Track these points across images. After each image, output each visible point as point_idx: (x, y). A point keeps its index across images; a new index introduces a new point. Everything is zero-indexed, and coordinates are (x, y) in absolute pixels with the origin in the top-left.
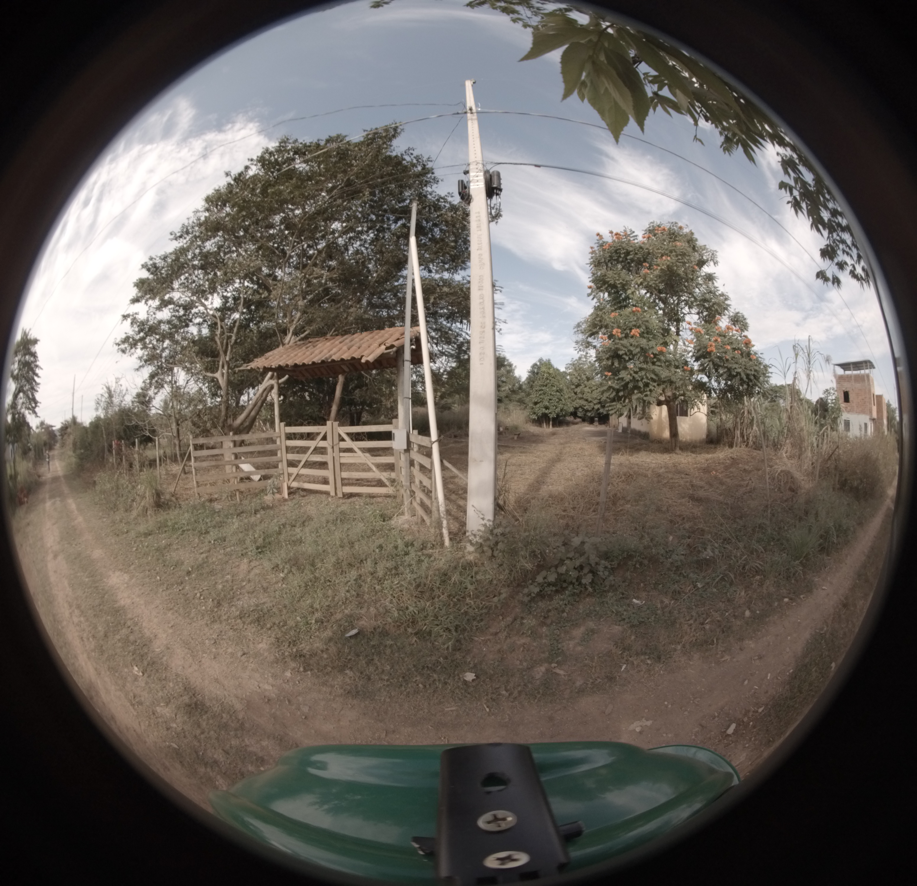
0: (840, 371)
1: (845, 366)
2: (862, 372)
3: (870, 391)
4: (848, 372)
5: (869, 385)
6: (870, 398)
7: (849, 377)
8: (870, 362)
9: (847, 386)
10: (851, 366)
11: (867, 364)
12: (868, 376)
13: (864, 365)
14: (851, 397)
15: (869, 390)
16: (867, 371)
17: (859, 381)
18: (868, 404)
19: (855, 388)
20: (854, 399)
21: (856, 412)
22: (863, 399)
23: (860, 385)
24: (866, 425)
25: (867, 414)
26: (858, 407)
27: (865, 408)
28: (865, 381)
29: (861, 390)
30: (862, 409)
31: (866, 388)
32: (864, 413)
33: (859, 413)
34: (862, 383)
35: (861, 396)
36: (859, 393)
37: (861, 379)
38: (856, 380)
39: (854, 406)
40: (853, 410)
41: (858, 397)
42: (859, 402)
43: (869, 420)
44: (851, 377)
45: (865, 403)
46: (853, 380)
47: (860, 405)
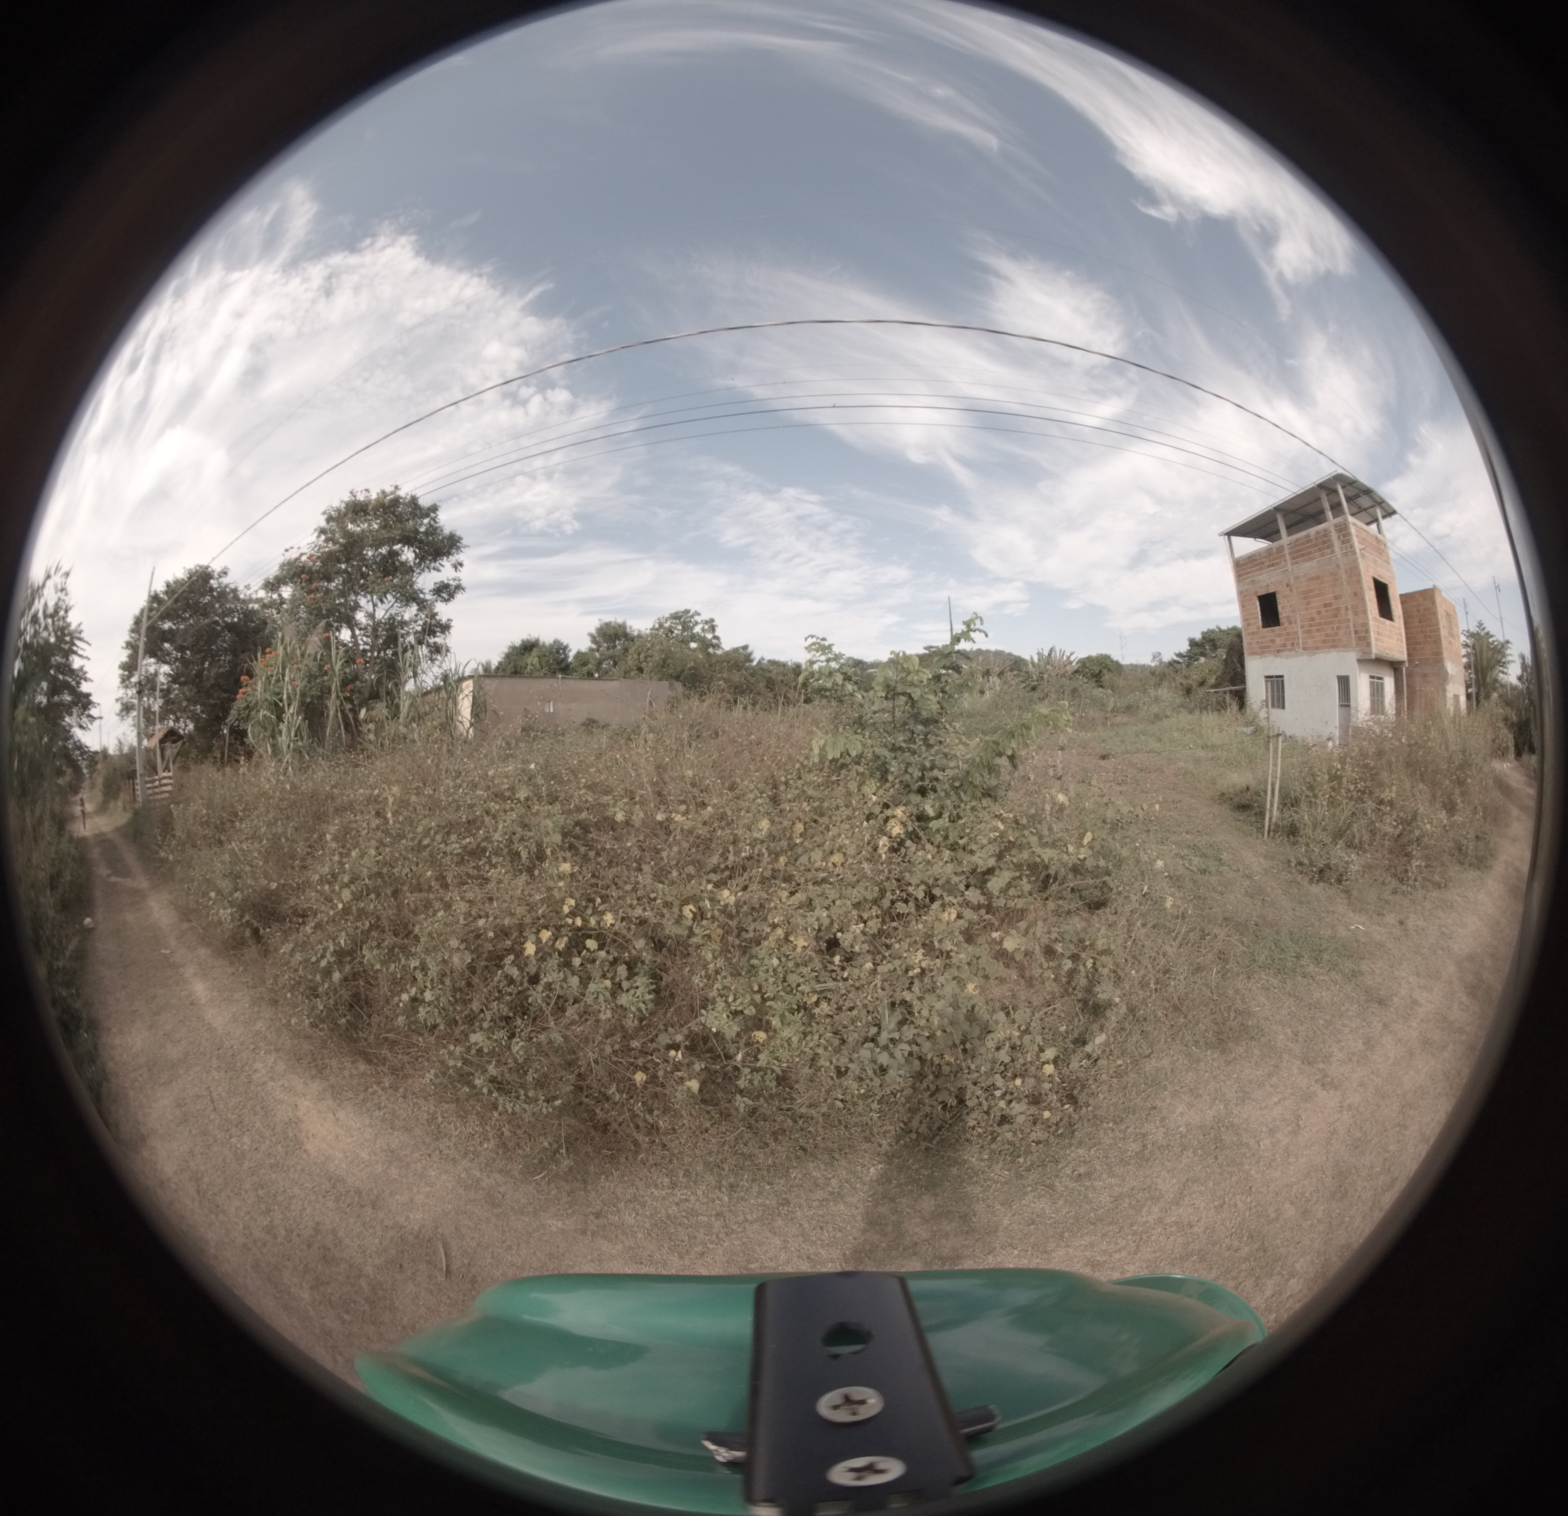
1: (1260, 526)
4: (1270, 544)
5: (1346, 557)
11: (1338, 493)
14: (1288, 608)
17: (1310, 553)
18: (1350, 615)
19: (1297, 578)
20: (1294, 611)
21: (1304, 649)
22: (1330, 605)
23: (1314, 563)
24: (1344, 682)
25: (1346, 647)
26: (1309, 632)
27: (1338, 628)
28: (1331, 546)
29: (1317, 578)
30: (1326, 635)
31: (1338, 566)
32: (1334, 647)
33: (1317, 648)
34: (1323, 555)
35: (1318, 596)
36: (1311, 591)
37: (1316, 545)
38: (1299, 553)
39: (1296, 633)
40: (1293, 645)
41: (1308, 603)
42: (1315, 615)
43: (1356, 664)
44: (1280, 550)
45: (1336, 616)
46: (1288, 557)
47: (1320, 624)
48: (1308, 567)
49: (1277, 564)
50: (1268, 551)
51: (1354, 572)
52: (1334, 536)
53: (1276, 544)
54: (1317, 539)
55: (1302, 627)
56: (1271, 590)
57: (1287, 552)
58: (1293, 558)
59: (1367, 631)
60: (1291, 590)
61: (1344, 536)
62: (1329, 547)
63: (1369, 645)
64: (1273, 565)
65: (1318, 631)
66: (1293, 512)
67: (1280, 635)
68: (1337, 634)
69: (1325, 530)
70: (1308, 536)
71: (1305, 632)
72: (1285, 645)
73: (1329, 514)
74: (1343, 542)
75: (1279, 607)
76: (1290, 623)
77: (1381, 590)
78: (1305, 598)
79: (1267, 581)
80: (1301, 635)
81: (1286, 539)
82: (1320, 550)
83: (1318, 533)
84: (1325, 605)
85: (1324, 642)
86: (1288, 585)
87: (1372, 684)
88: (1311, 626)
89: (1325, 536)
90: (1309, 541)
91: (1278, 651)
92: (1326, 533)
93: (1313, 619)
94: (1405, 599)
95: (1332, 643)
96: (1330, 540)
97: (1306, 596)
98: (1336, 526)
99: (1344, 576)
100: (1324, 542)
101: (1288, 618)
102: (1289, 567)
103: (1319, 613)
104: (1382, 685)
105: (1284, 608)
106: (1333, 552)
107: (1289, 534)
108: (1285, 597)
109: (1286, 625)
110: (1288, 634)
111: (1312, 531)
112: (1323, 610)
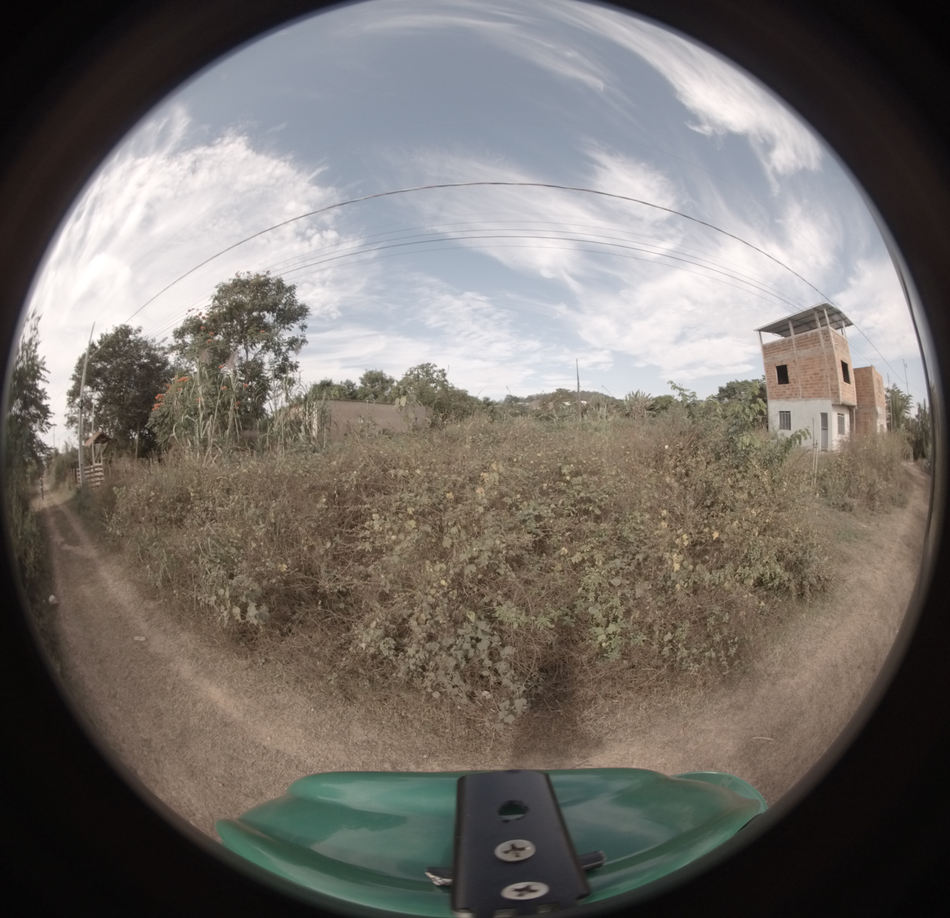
0: (769, 338)
1: (779, 328)
4: (784, 337)
5: (828, 348)
6: (833, 369)
8: (831, 309)
11: (824, 314)
13: (817, 317)
14: (794, 373)
17: (807, 345)
18: (829, 380)
19: (799, 358)
20: (797, 376)
21: (803, 397)
22: (818, 374)
23: (809, 350)
24: (824, 416)
25: (826, 397)
26: (806, 388)
27: (822, 387)
28: (819, 342)
29: (811, 359)
30: (815, 390)
31: (823, 353)
32: (820, 397)
33: (810, 397)
34: (814, 346)
35: (811, 368)
36: (807, 365)
37: (811, 341)
38: (801, 344)
39: (798, 388)
40: (796, 394)
41: (805, 372)
42: (809, 379)
43: (831, 407)
44: (790, 341)
45: (821, 380)
46: (794, 346)
47: (811, 384)
48: (805, 352)
49: (788, 349)
50: (783, 342)
51: (831, 357)
52: (821, 336)
53: (788, 338)
54: (811, 337)
55: (802, 385)
56: (784, 364)
57: (794, 343)
58: (797, 347)
59: (838, 389)
60: (796, 364)
61: (827, 337)
62: (818, 342)
63: (838, 397)
64: (785, 350)
65: (810, 387)
66: (797, 320)
67: (788, 389)
68: (821, 390)
69: (816, 333)
70: (806, 335)
71: (803, 388)
72: (791, 395)
73: (819, 324)
74: (826, 340)
75: (789, 374)
76: (795, 382)
77: (845, 366)
78: (804, 369)
79: (782, 358)
80: (800, 389)
81: (793, 336)
82: (813, 343)
83: (812, 334)
84: (815, 374)
85: (814, 394)
86: (794, 361)
87: (839, 418)
88: (807, 384)
89: (816, 336)
90: (807, 338)
91: (788, 398)
92: (817, 335)
93: (808, 381)
94: (856, 371)
95: (818, 395)
96: (819, 339)
97: (804, 368)
98: (822, 331)
99: (826, 359)
100: (815, 340)
101: (794, 379)
102: (795, 352)
103: (811, 378)
104: (843, 418)
105: (791, 374)
106: (820, 345)
107: (795, 334)
108: (792, 368)
109: (792, 383)
110: (793, 389)
111: (809, 333)
112: (813, 376)
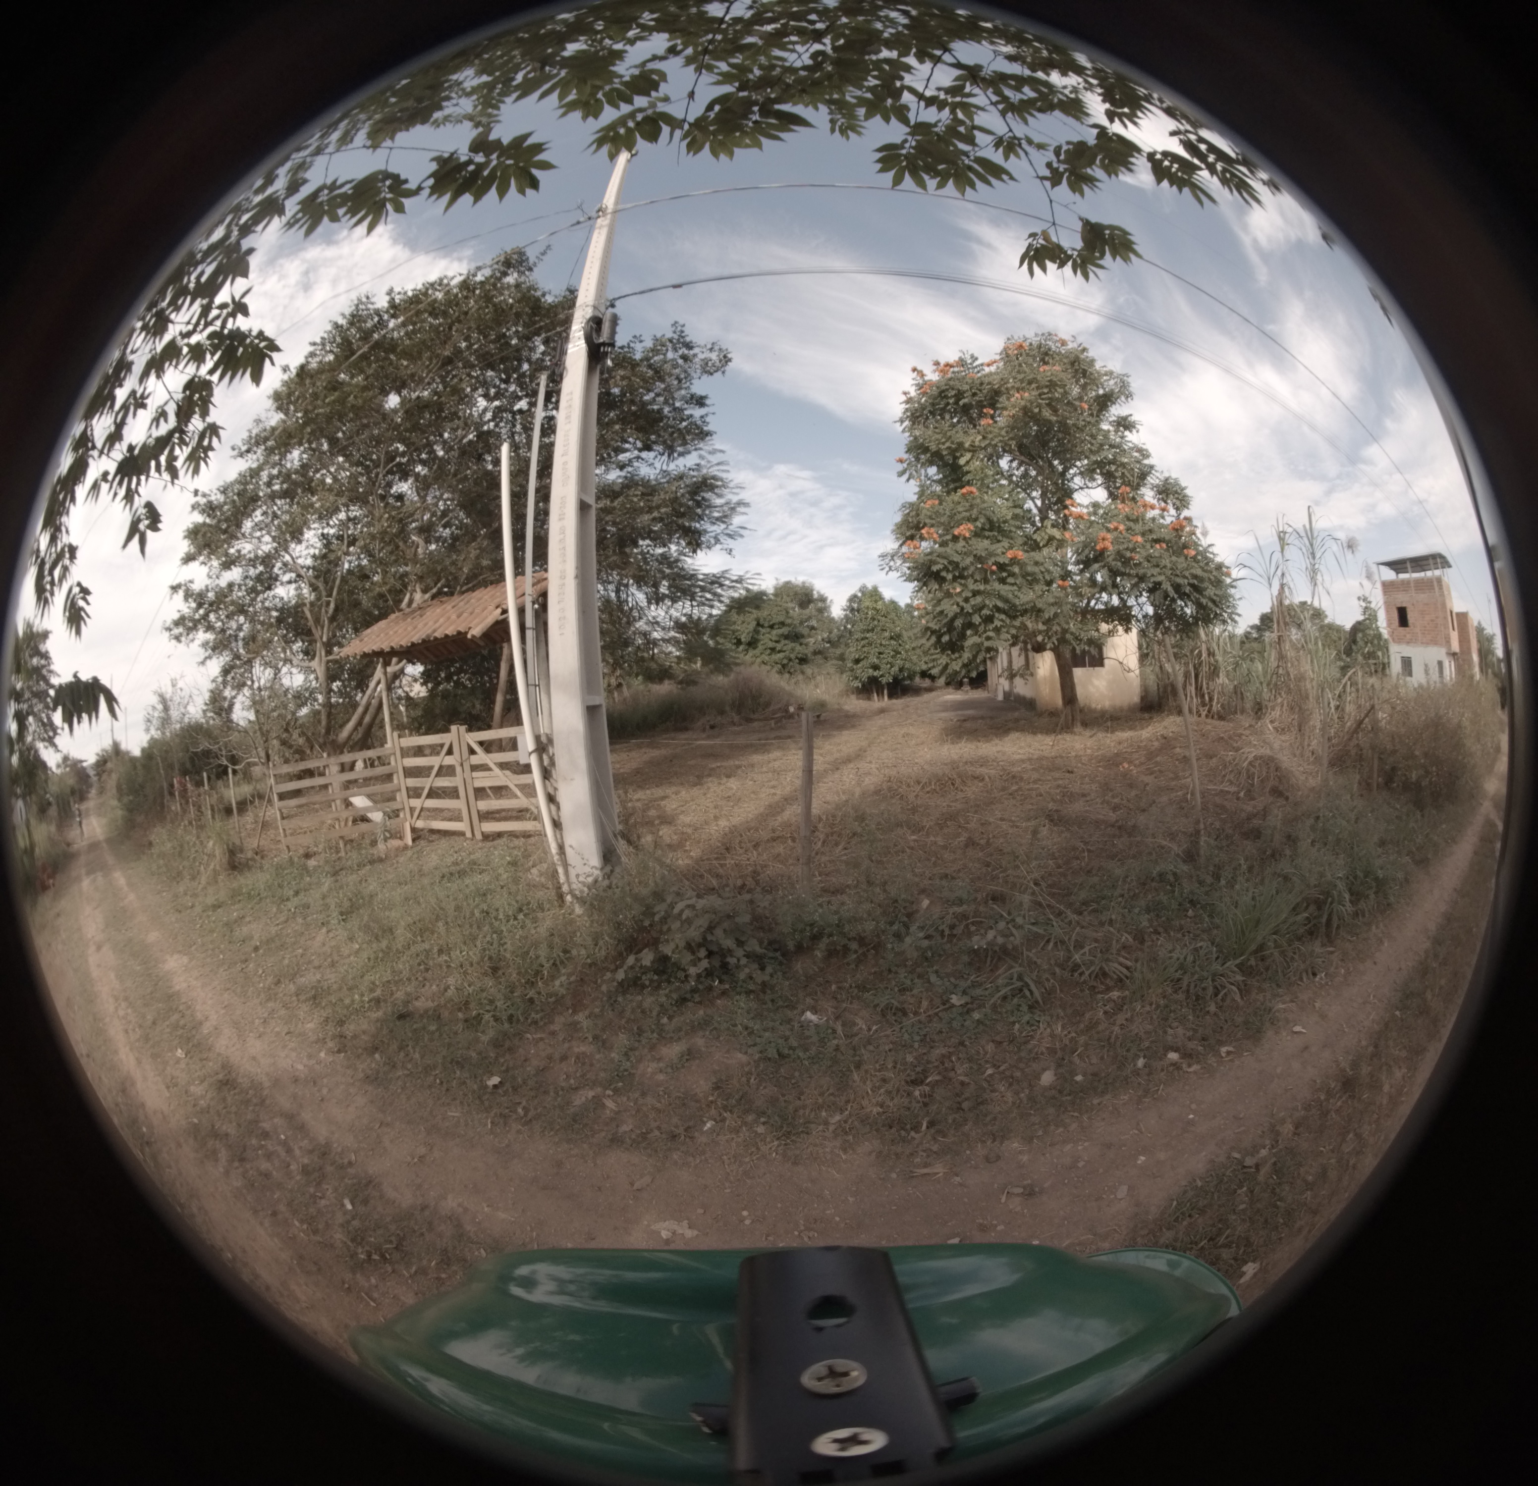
0: (1389, 575)
1: (1397, 565)
2: (1429, 574)
3: (1444, 605)
4: (1403, 576)
5: (1442, 595)
6: (1445, 618)
7: (1405, 584)
8: (1441, 556)
9: (1402, 599)
10: (1408, 565)
11: (1437, 560)
12: (1439, 580)
13: (1431, 561)
14: (1411, 617)
15: (1441, 604)
16: (1437, 573)
18: (1443, 627)
19: (1417, 601)
20: (1416, 620)
21: (1421, 643)
22: (1433, 621)
24: (1440, 663)
25: (1440, 644)
26: (1424, 634)
27: (1437, 634)
29: (1427, 604)
30: (1432, 637)
31: (1437, 601)
32: (1435, 644)
33: (1427, 644)
35: (1428, 614)
36: (1424, 610)
39: (1417, 633)
40: (1416, 639)
41: (1423, 617)
43: (1445, 654)
44: (1407, 580)
45: (1435, 626)
47: (1428, 630)
48: (1422, 597)
50: (1402, 580)
53: (1405, 578)
54: (1426, 579)
55: (1420, 630)
56: (1403, 605)
59: (1448, 636)
60: (1414, 607)
64: (1403, 589)
65: (1428, 634)
67: (1408, 633)
68: (1436, 637)
71: (1421, 633)
72: (1411, 639)
73: (1434, 567)
75: (1408, 616)
76: (1414, 626)
83: (1426, 576)
85: (1431, 640)
86: (1413, 604)
87: (1449, 664)
88: (1425, 630)
90: (1422, 579)
91: (1408, 643)
92: (1432, 577)
93: (1425, 627)
97: (1422, 613)
98: (1436, 575)
99: (1439, 606)
101: (1413, 623)
103: (1428, 624)
104: (1452, 665)
108: (1411, 611)
109: (1411, 627)
110: (1413, 633)
111: (1424, 574)
112: (1430, 622)
